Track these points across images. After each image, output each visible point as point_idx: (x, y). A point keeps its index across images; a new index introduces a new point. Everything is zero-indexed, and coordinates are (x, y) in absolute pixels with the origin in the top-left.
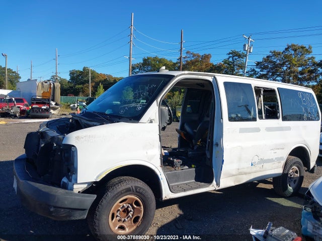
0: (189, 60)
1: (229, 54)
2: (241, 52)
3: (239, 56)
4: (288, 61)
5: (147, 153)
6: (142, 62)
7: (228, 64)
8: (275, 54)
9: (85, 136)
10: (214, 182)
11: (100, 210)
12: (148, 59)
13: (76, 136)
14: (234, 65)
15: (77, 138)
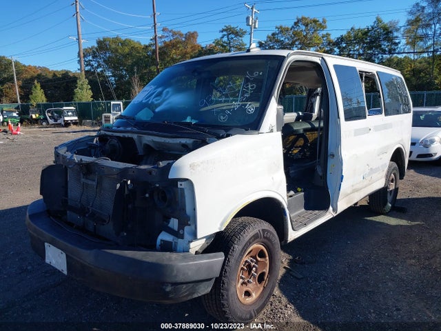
0: (167, 40)
1: (222, 31)
2: (238, 29)
3: (237, 34)
4: (299, 39)
5: (273, 178)
6: (96, 45)
7: (222, 46)
8: (282, 30)
9: (202, 163)
10: (331, 208)
11: (228, 274)
12: (105, 40)
13: (190, 163)
14: (230, 47)
15: (192, 166)
